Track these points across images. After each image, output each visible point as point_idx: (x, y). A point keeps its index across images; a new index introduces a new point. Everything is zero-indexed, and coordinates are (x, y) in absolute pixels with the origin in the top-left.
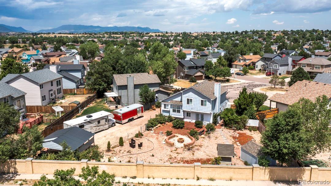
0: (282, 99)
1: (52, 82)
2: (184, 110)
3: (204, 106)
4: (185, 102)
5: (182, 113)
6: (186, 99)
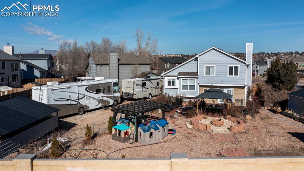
1: (3, 63)
2: (200, 84)
3: (233, 76)
4: (202, 72)
5: (197, 89)
6: (205, 68)
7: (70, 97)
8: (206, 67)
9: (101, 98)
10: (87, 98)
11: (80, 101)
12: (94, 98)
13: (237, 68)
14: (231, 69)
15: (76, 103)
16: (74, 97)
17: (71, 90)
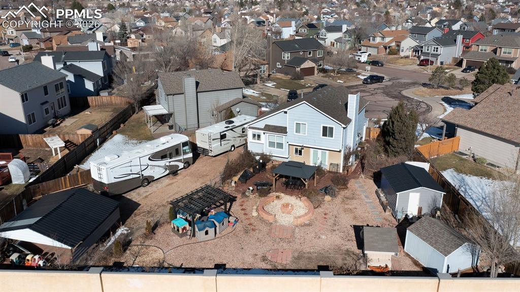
0: (468, 120)
1: (45, 88)
2: (289, 143)
3: (327, 138)
4: (291, 129)
5: (285, 148)
6: (295, 124)
7: (131, 171)
8: (297, 123)
9: (168, 164)
10: (151, 168)
11: (143, 173)
12: (159, 166)
13: (331, 129)
14: (325, 128)
15: (139, 176)
16: (136, 170)
17: (132, 164)
